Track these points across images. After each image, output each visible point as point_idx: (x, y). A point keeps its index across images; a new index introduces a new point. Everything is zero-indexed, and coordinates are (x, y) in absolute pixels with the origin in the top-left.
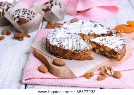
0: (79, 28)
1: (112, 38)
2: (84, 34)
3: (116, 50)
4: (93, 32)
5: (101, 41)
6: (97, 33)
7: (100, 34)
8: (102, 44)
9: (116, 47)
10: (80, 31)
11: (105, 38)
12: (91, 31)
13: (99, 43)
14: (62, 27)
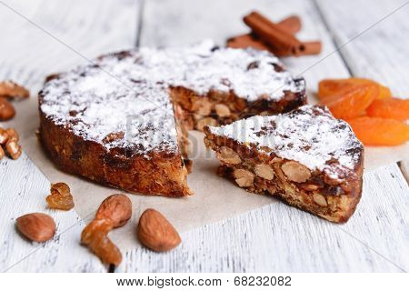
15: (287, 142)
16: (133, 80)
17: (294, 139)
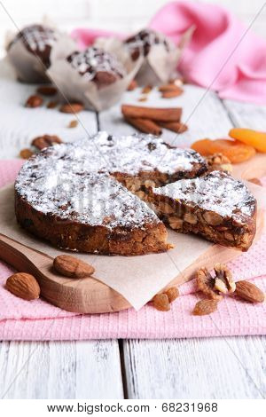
0: (107, 157)
1: (213, 184)
2: (125, 174)
3: (239, 221)
4: (150, 165)
5: (185, 193)
6: (163, 170)
7: (172, 172)
8: (193, 203)
9: (235, 212)
10: (111, 165)
11: (193, 184)
12: (144, 163)
13: (182, 200)
14: (50, 153)
15: (205, 198)
16: (78, 174)
17: (209, 195)
